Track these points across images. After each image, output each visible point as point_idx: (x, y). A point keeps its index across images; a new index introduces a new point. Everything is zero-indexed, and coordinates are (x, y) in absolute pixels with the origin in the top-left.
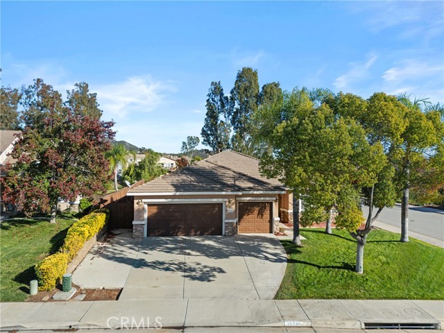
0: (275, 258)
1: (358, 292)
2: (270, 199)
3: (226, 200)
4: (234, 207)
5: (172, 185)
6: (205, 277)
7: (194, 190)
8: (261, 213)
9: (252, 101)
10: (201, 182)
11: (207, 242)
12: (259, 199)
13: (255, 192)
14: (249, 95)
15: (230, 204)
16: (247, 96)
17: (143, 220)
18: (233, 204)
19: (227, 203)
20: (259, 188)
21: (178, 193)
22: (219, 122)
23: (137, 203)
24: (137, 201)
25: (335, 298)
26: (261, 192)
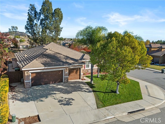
0: (88, 91)
1: (120, 101)
2: (80, 67)
3: (65, 69)
4: (68, 71)
5: (42, 63)
6: (68, 103)
7: (52, 66)
8: (76, 72)
9: (50, 16)
10: (54, 62)
11: (59, 87)
12: (76, 67)
13: (75, 65)
14: (48, 13)
15: (67, 70)
16: (47, 13)
17: (30, 80)
18: (68, 70)
19: (65, 70)
20: (76, 63)
21: (46, 68)
22: (34, 24)
23: (27, 73)
24: (27, 72)
25: (115, 104)
26: (78, 65)
